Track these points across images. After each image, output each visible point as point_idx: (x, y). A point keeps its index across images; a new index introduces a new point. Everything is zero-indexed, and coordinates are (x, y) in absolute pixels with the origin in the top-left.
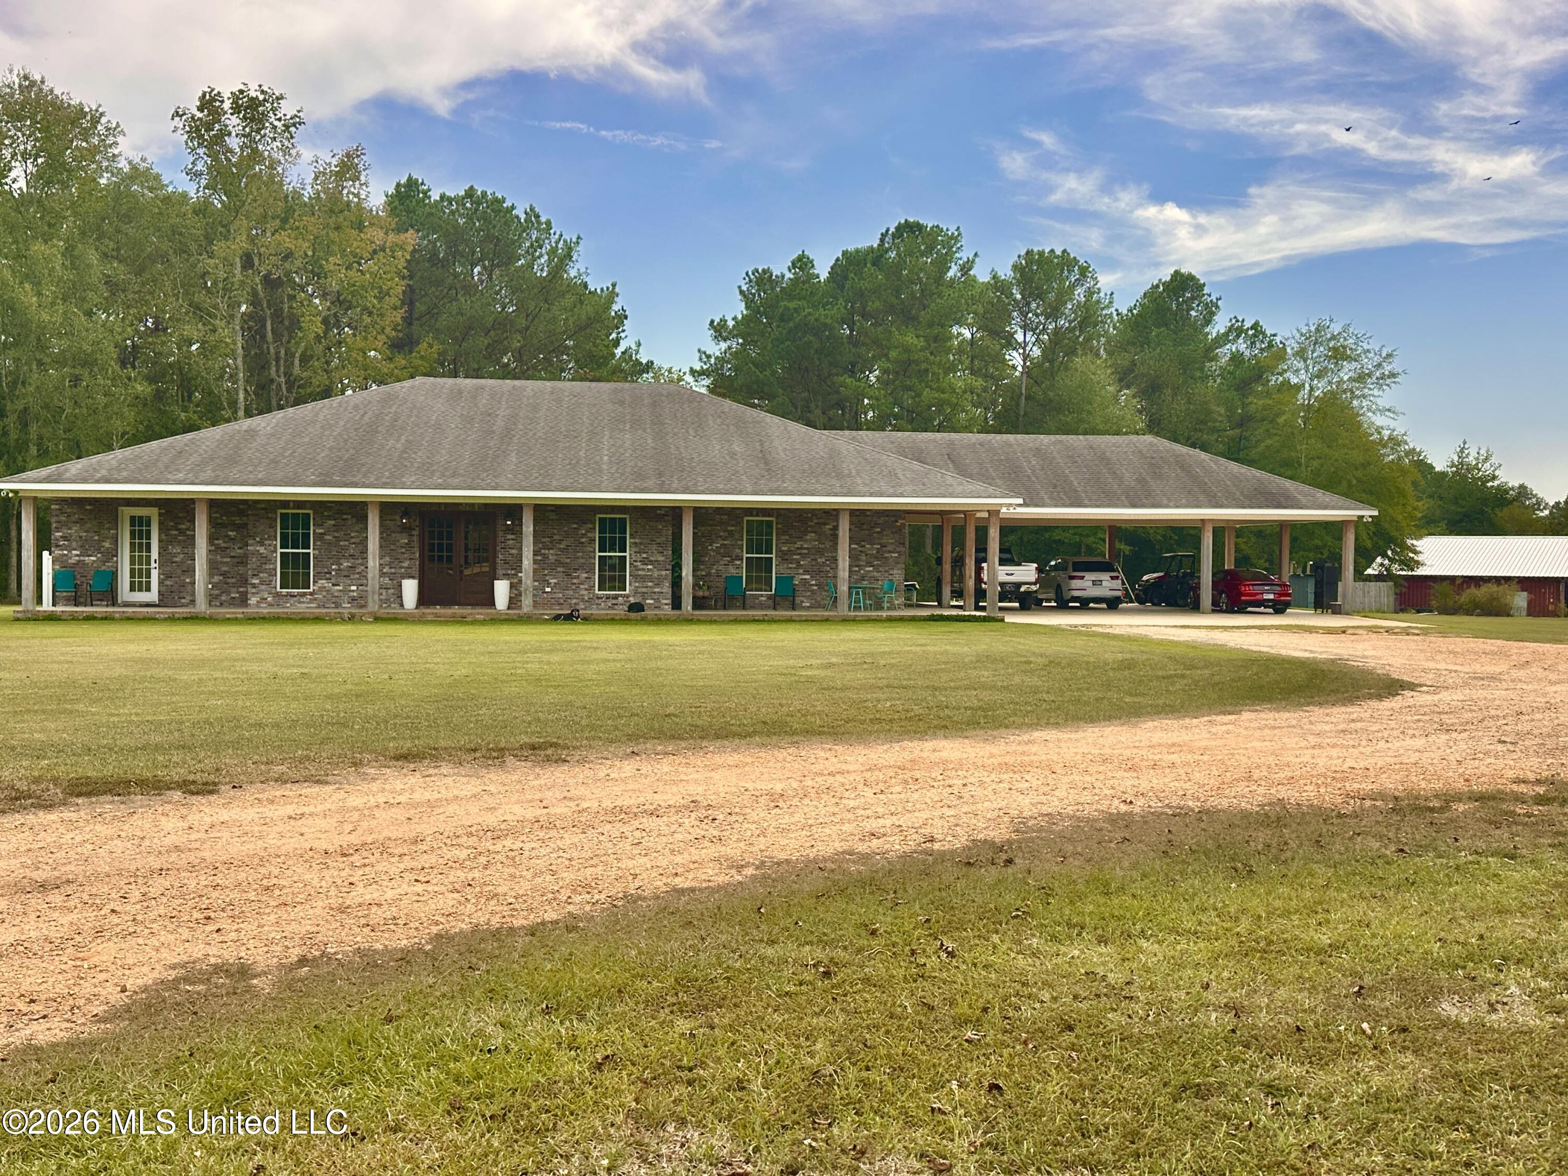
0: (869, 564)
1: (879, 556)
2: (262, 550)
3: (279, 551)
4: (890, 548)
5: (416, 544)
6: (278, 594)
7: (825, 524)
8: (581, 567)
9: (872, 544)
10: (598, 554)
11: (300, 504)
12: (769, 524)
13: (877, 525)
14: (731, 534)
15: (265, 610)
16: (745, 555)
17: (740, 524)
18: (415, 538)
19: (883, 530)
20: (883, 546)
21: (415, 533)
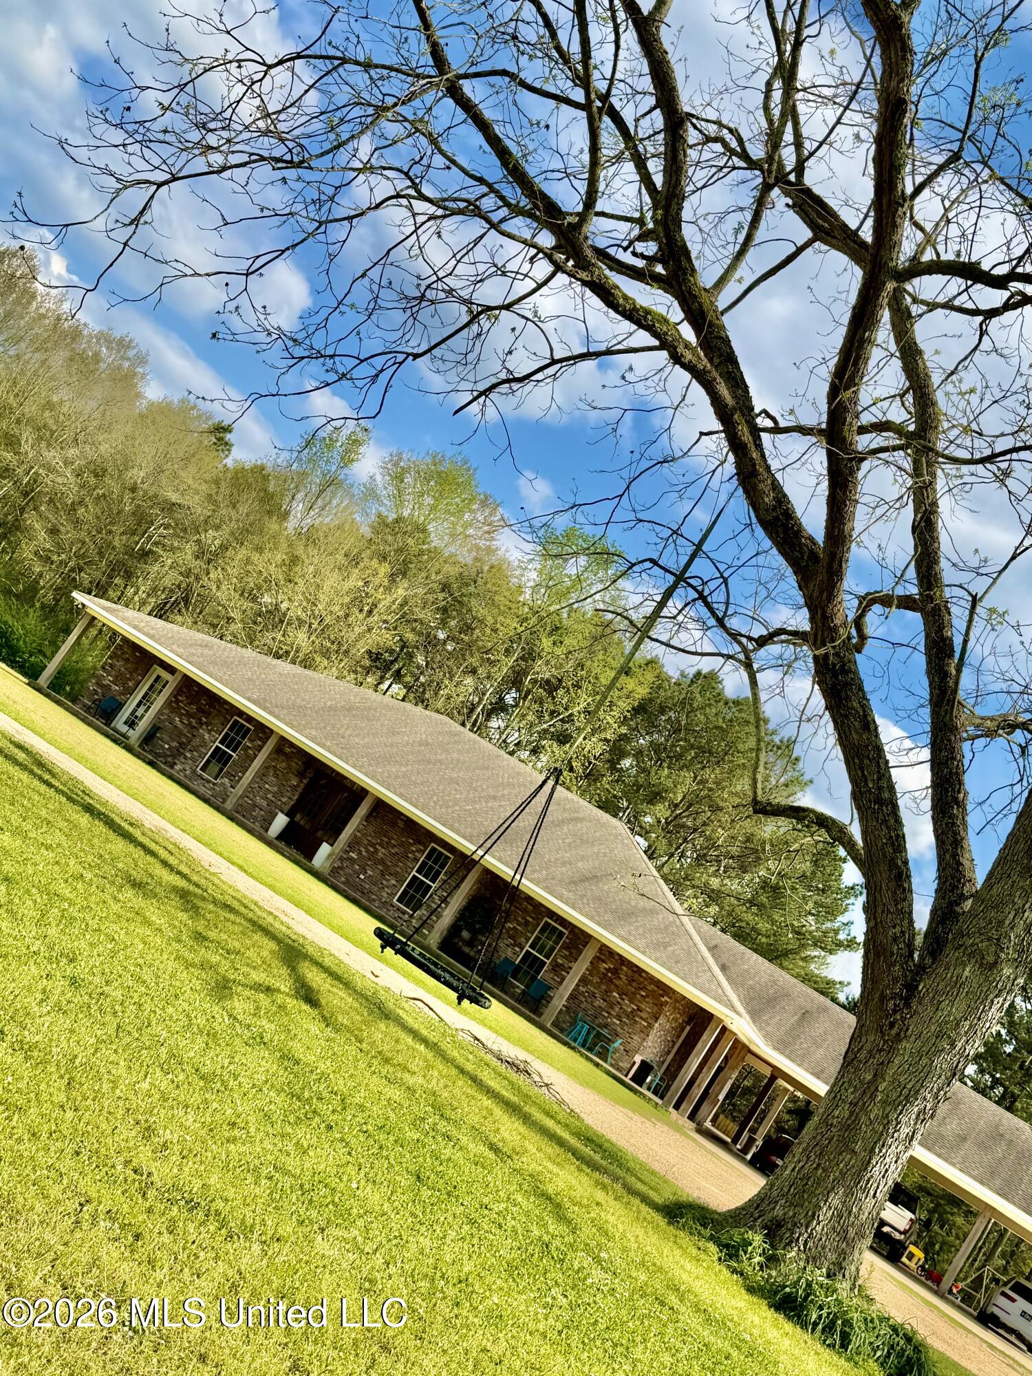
0: (619, 1017)
1: (631, 1016)
2: (207, 736)
3: (217, 743)
4: (644, 1015)
5: (300, 790)
6: (194, 772)
7: (604, 961)
8: (395, 875)
9: (631, 1002)
10: (414, 873)
11: (250, 719)
12: (561, 934)
13: (644, 988)
14: (527, 923)
15: (181, 777)
16: (527, 948)
17: (538, 920)
18: (302, 786)
19: (647, 996)
20: (639, 1010)
21: (305, 781)
